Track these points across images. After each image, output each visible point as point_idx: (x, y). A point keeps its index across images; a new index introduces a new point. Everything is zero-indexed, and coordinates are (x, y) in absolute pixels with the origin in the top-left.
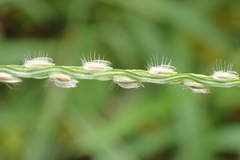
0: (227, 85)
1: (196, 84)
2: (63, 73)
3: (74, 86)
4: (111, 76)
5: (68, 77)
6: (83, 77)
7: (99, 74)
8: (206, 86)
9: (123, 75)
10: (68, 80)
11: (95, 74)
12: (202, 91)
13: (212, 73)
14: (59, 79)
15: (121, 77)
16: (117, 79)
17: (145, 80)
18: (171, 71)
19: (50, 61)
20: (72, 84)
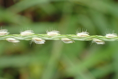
0: (113, 40)
1: (98, 40)
2: (38, 37)
3: (43, 43)
5: (40, 39)
6: (47, 39)
9: (65, 37)
11: (53, 37)
12: (101, 43)
14: (36, 40)
16: (63, 39)
18: (87, 35)
19: (32, 32)
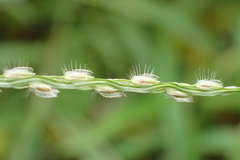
0: (211, 94)
1: (179, 93)
2: (44, 82)
3: (54, 96)
4: (93, 86)
5: (49, 87)
6: (64, 86)
7: (80, 83)
8: (189, 95)
9: (105, 84)
10: (48, 90)
11: (77, 84)
12: (185, 100)
13: (196, 82)
14: (39, 89)
15: (104, 86)
16: (99, 89)
17: (127, 89)
18: (153, 80)
19: (30, 70)
20: (53, 94)
